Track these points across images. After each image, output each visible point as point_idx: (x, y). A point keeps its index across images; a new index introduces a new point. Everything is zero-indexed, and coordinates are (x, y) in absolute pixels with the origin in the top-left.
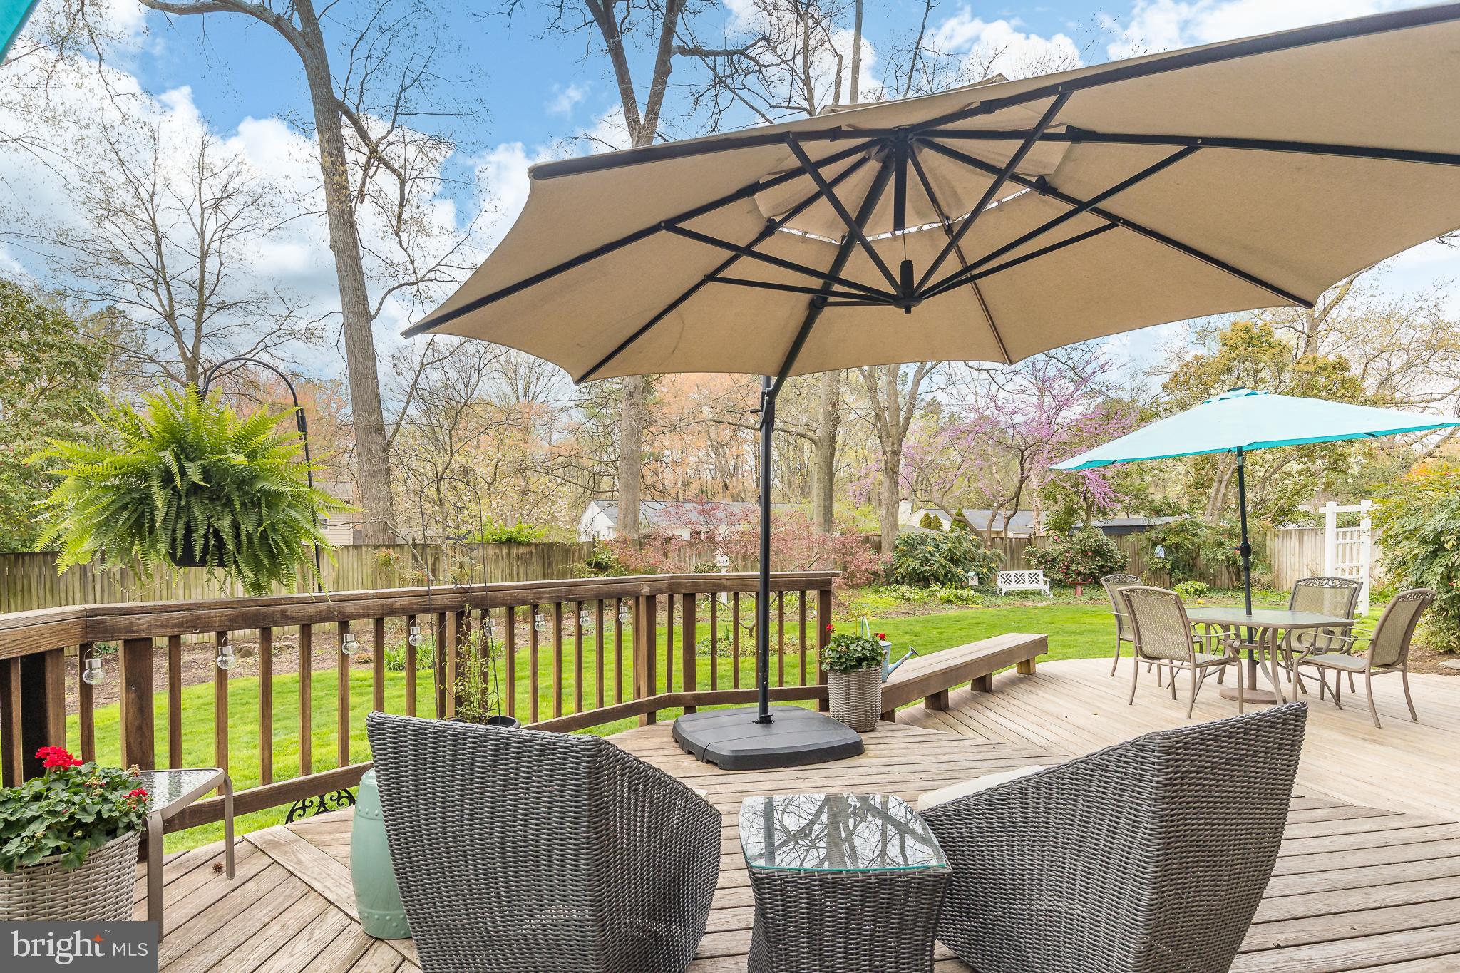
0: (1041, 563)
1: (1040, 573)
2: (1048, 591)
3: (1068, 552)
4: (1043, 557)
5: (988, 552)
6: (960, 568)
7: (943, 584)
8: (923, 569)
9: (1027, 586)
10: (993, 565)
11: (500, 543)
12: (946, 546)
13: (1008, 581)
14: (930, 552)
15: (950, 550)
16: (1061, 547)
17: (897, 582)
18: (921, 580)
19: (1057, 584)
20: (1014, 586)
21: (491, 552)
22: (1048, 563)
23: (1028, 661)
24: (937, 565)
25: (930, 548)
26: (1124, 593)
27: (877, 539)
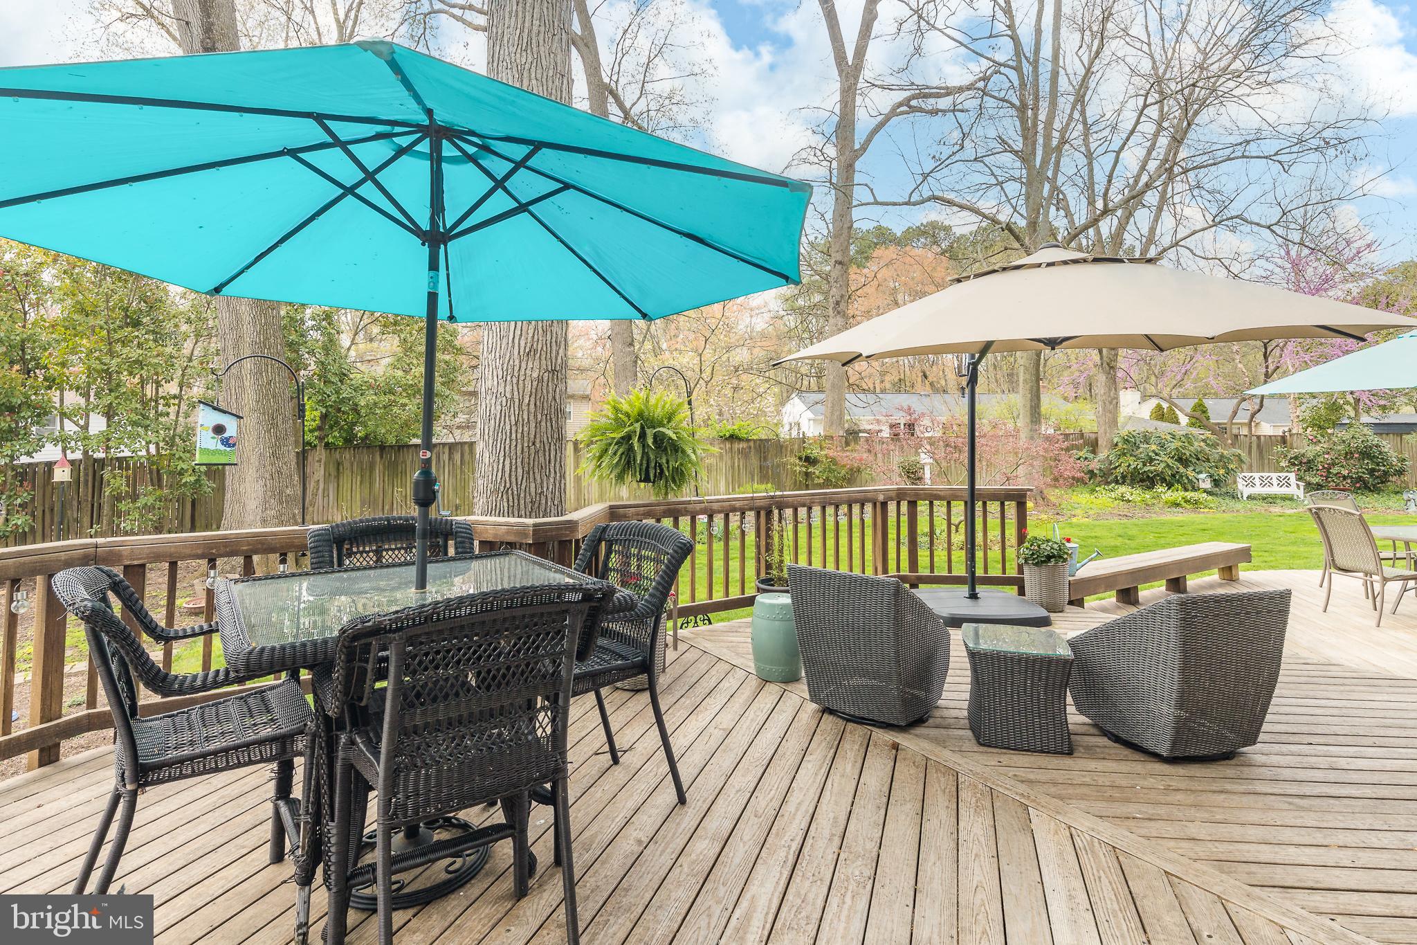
0: (1294, 464)
1: (1292, 476)
2: (1302, 496)
3: (1328, 453)
4: (1296, 458)
5: (1225, 452)
6: (1191, 469)
7: (1170, 486)
8: (1146, 469)
9: (1275, 490)
10: (1231, 466)
11: (724, 438)
12: (1173, 446)
13: (1250, 483)
14: (1153, 451)
15: (1177, 449)
16: (1318, 448)
17: (1117, 482)
18: (1147, 481)
19: (1314, 488)
20: (1258, 490)
22: (1303, 465)
23: (1230, 568)
24: (1163, 465)
25: (1154, 447)
26: (1314, 510)
27: (1093, 436)
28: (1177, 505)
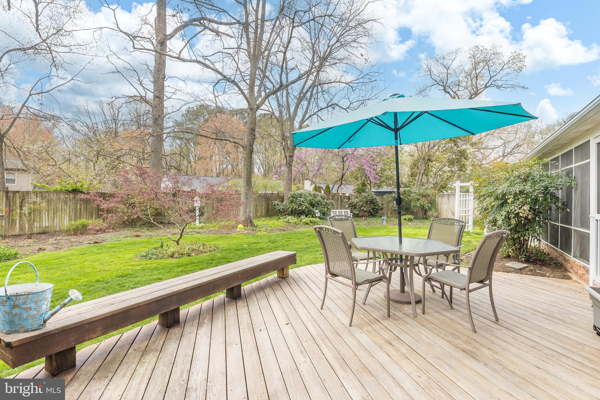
0: (350, 206)
1: (349, 211)
3: (360, 202)
4: (351, 204)
5: (327, 201)
6: (315, 208)
7: (306, 216)
8: (299, 209)
10: (329, 207)
11: (68, 192)
12: (309, 199)
13: (334, 214)
14: (302, 201)
15: (310, 200)
16: (357, 200)
17: (289, 215)
18: (297, 213)
19: (356, 216)
21: (62, 196)
22: (353, 206)
24: (305, 207)
25: (303, 199)
27: (283, 195)
28: (307, 224)
